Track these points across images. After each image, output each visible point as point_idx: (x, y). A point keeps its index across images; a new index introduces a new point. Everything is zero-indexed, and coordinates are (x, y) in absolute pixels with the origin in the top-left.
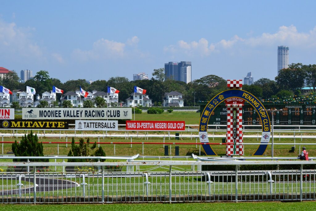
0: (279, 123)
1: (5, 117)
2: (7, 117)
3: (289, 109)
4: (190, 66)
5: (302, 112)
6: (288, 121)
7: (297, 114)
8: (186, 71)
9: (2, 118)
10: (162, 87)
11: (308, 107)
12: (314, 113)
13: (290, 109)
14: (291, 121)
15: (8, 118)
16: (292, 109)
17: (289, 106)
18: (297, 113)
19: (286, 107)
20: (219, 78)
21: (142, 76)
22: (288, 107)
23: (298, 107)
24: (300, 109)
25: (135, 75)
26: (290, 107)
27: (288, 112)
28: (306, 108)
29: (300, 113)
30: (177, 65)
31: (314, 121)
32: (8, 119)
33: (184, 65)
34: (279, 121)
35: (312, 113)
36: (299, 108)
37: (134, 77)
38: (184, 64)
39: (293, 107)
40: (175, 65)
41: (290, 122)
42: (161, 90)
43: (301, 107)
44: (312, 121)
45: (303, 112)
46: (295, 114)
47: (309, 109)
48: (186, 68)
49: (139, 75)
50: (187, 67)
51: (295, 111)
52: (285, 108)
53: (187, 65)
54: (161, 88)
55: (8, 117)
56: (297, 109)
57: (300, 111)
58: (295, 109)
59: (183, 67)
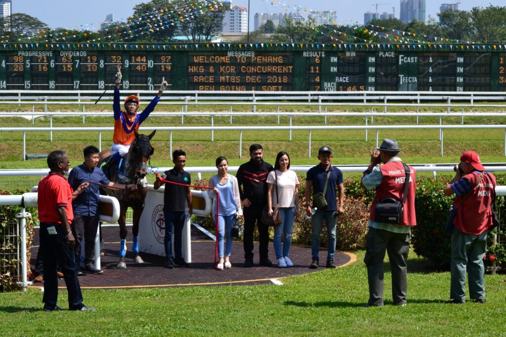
0: (5, 87)
3: (25, 58)
4: (9, 4)
5: (52, 64)
6: (24, 83)
7: (42, 68)
8: (3, 12)
11: (64, 54)
12: (77, 66)
13: (28, 58)
14: (31, 83)
16: (32, 59)
17: (25, 51)
18: (43, 65)
19: (19, 54)
20: (32, 18)
22: (23, 54)
23: (44, 55)
24: (49, 59)
26: (27, 54)
27: (24, 65)
28: (60, 55)
29: (48, 66)
31: (77, 83)
34: (5, 82)
35: (73, 66)
36: (47, 57)
39: (35, 54)
41: (28, 86)
43: (51, 54)
44: (73, 83)
45: (55, 65)
46: (38, 69)
47: (67, 58)
50: (4, 5)
51: (38, 62)
52: (17, 55)
56: (43, 59)
57: (49, 61)
58: (38, 58)
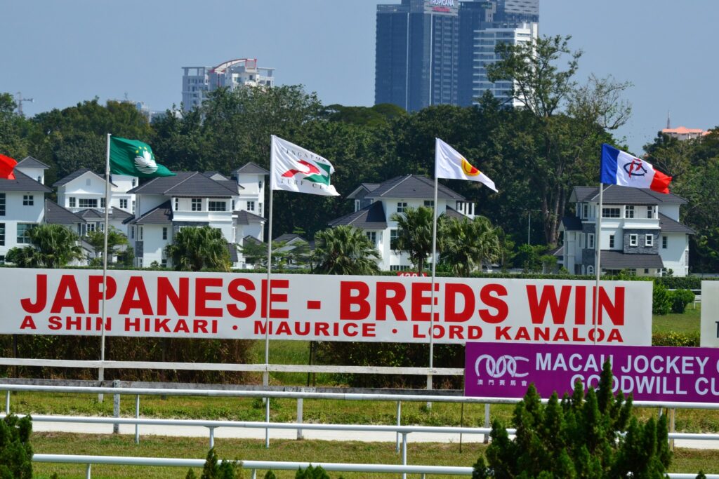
1: (597, 335)
2: (607, 335)
9: (576, 338)
10: (543, 152)
15: (610, 339)
21: (239, 80)
25: (192, 73)
30: (452, 18)
32: (615, 343)
33: (496, 17)
37: (191, 84)
38: (494, 11)
40: (441, 18)
42: (540, 172)
48: (512, 34)
49: (218, 71)
53: (512, 15)
54: (541, 161)
55: (615, 331)
59: (488, 30)
